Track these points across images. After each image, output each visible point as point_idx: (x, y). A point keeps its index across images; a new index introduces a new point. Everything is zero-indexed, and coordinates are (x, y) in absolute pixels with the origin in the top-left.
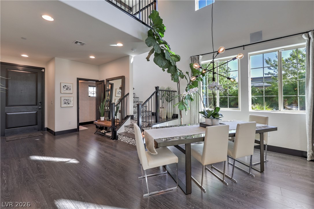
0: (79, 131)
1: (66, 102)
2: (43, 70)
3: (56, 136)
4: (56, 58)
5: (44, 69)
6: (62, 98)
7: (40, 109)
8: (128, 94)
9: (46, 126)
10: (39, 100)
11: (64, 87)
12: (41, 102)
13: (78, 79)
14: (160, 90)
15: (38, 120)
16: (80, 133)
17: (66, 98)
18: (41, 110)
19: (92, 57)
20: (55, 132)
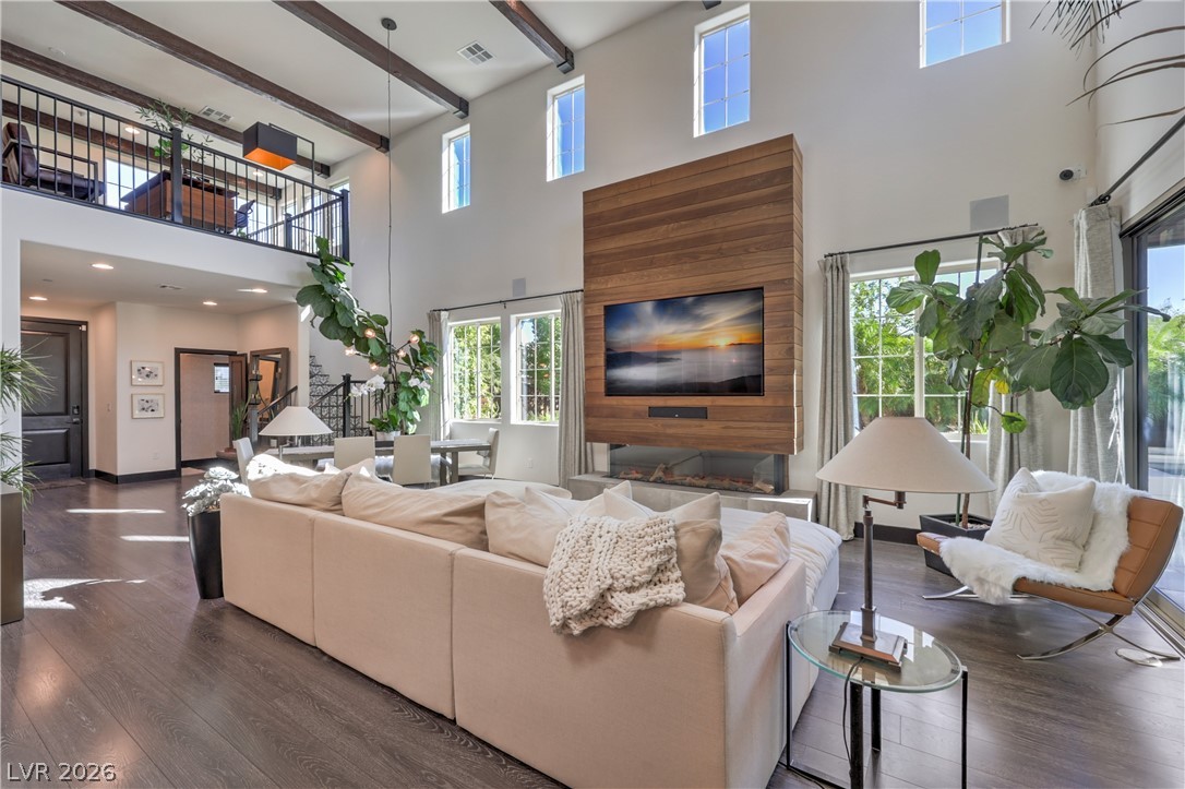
0: (180, 476)
1: (146, 405)
2: (84, 328)
3: (120, 486)
4: (119, 304)
5: (86, 323)
6: (134, 397)
7: (75, 423)
8: (296, 388)
9: (93, 465)
10: (74, 402)
11: (139, 370)
12: (78, 407)
13: (178, 351)
14: (355, 382)
15: (72, 450)
16: (183, 479)
17: (146, 398)
18: (79, 426)
19: (210, 304)
20: (117, 477)
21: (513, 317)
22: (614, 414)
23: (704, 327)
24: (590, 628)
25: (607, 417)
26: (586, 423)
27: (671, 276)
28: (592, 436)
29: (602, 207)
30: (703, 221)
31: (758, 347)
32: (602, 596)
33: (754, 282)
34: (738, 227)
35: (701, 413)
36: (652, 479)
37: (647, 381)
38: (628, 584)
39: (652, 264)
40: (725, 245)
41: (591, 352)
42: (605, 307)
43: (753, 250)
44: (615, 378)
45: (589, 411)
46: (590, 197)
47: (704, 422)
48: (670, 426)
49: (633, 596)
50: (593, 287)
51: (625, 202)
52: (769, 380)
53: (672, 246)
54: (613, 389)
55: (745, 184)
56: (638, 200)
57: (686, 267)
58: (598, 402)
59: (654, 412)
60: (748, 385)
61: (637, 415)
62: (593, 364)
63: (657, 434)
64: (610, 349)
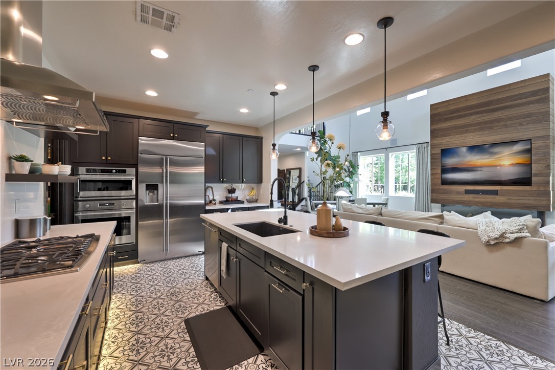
21: (390, 154)
22: (445, 192)
23: (495, 157)
24: (497, 243)
25: (442, 193)
26: (432, 196)
27: (477, 136)
28: (433, 201)
29: (440, 110)
30: (496, 113)
32: (502, 234)
33: (526, 137)
34: (516, 115)
35: (495, 193)
37: (464, 179)
38: (511, 232)
39: (467, 132)
40: (508, 123)
41: (434, 167)
42: (442, 150)
45: (433, 191)
46: (433, 107)
47: (496, 196)
48: (477, 198)
49: (513, 235)
50: (435, 142)
51: (452, 108)
52: (534, 179)
53: (479, 124)
54: (445, 182)
55: (520, 96)
56: (459, 106)
57: (487, 132)
58: (437, 187)
59: (467, 192)
61: (458, 193)
62: (435, 172)
63: (470, 201)
64: (443, 166)
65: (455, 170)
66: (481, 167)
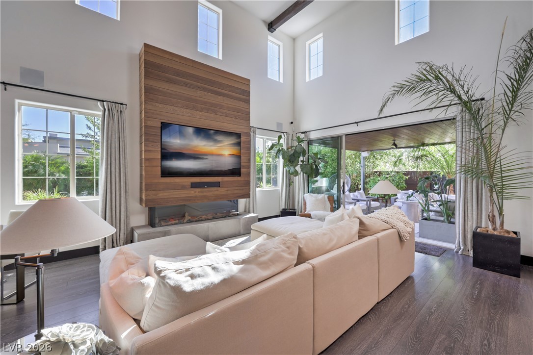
21: (17, 102)
25: (163, 190)
29: (160, 61)
31: (239, 157)
33: (237, 131)
35: (217, 185)
36: (185, 221)
37: (190, 169)
42: (161, 122)
43: (237, 117)
44: (168, 166)
47: (219, 189)
48: (202, 192)
50: (152, 107)
52: (242, 170)
58: (156, 180)
59: (194, 185)
60: (235, 172)
61: (183, 187)
62: (151, 157)
63: (196, 197)
64: (164, 149)
65: (180, 155)
66: (206, 154)
